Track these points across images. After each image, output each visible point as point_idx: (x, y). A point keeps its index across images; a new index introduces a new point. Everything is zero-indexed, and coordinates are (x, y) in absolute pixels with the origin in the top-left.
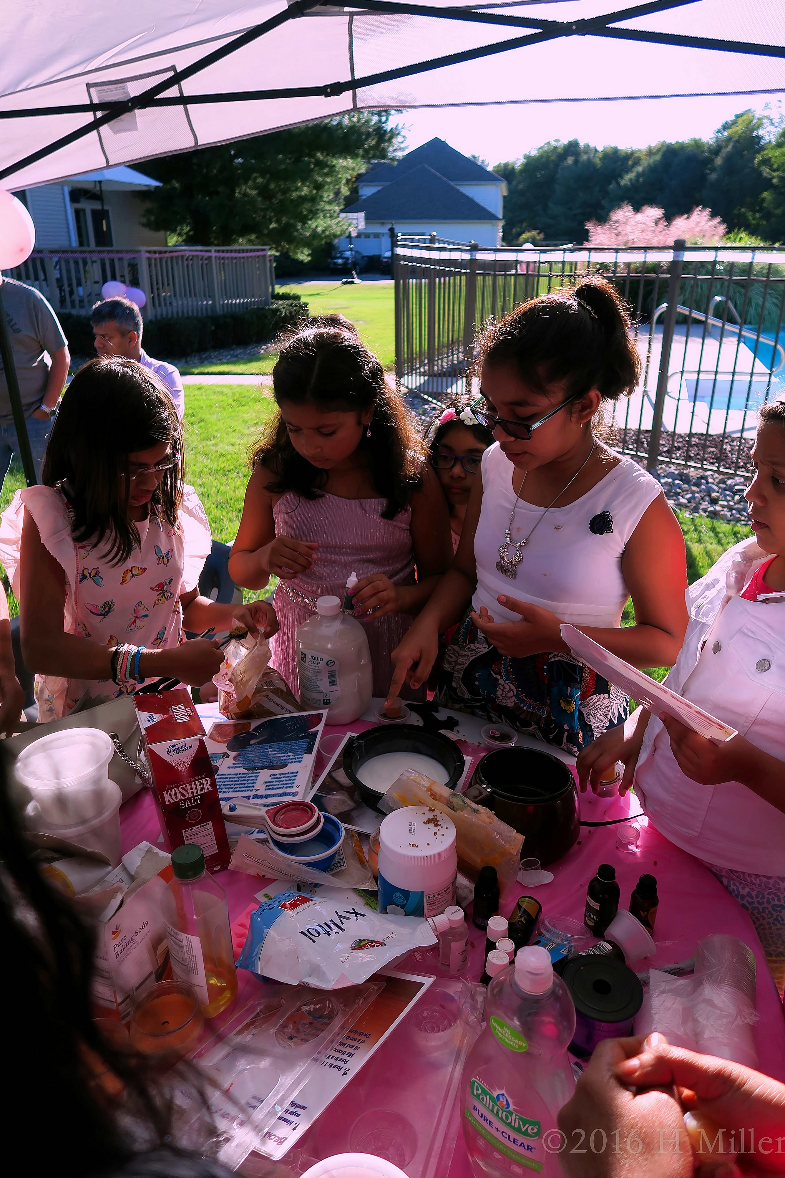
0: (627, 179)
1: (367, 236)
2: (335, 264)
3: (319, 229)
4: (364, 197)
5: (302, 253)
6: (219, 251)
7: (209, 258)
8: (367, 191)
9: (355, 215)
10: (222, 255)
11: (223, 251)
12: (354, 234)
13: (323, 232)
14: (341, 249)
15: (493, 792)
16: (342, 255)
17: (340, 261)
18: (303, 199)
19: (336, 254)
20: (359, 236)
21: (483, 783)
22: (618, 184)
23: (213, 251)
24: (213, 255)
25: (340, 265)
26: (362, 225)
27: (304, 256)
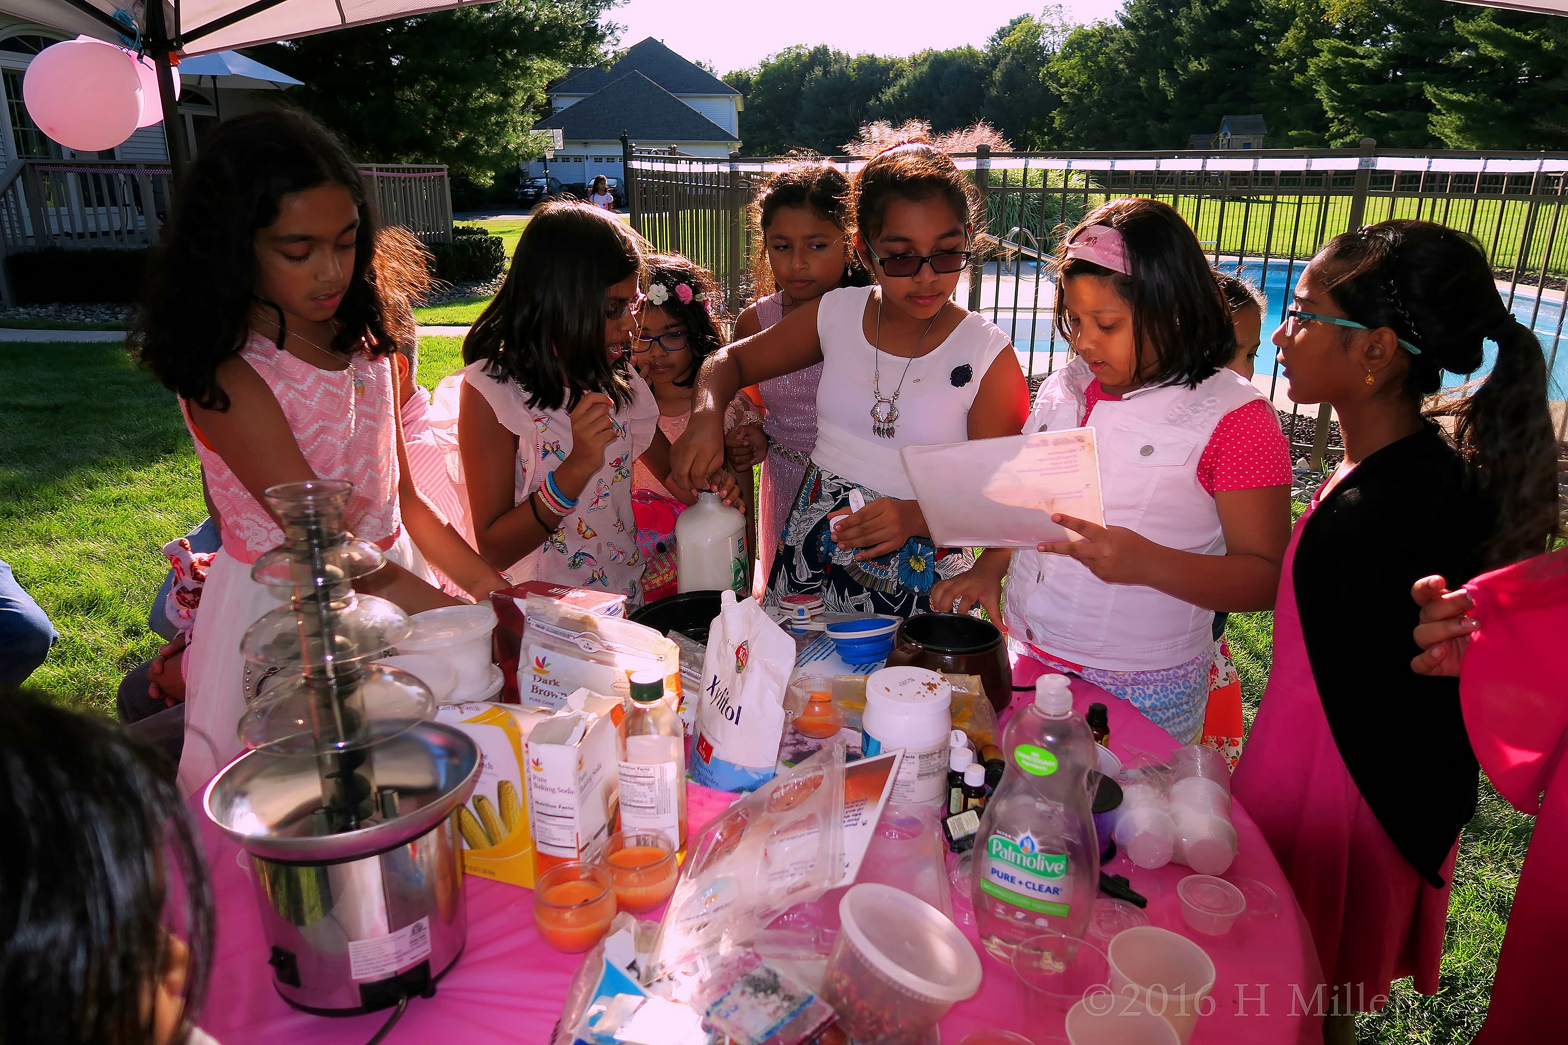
0: (888, 94)
1: (566, 159)
2: (525, 194)
3: (511, 147)
4: (559, 111)
5: (486, 176)
6: (381, 170)
7: (372, 176)
8: (564, 103)
9: (550, 132)
10: (384, 174)
11: (387, 170)
12: (549, 155)
13: (516, 150)
14: (531, 176)
15: (924, 649)
16: (533, 183)
17: (531, 191)
18: (487, 109)
19: (525, 181)
20: (555, 159)
21: (910, 642)
22: (879, 99)
23: (375, 169)
24: (375, 173)
25: (531, 195)
26: (559, 144)
27: (487, 180)
